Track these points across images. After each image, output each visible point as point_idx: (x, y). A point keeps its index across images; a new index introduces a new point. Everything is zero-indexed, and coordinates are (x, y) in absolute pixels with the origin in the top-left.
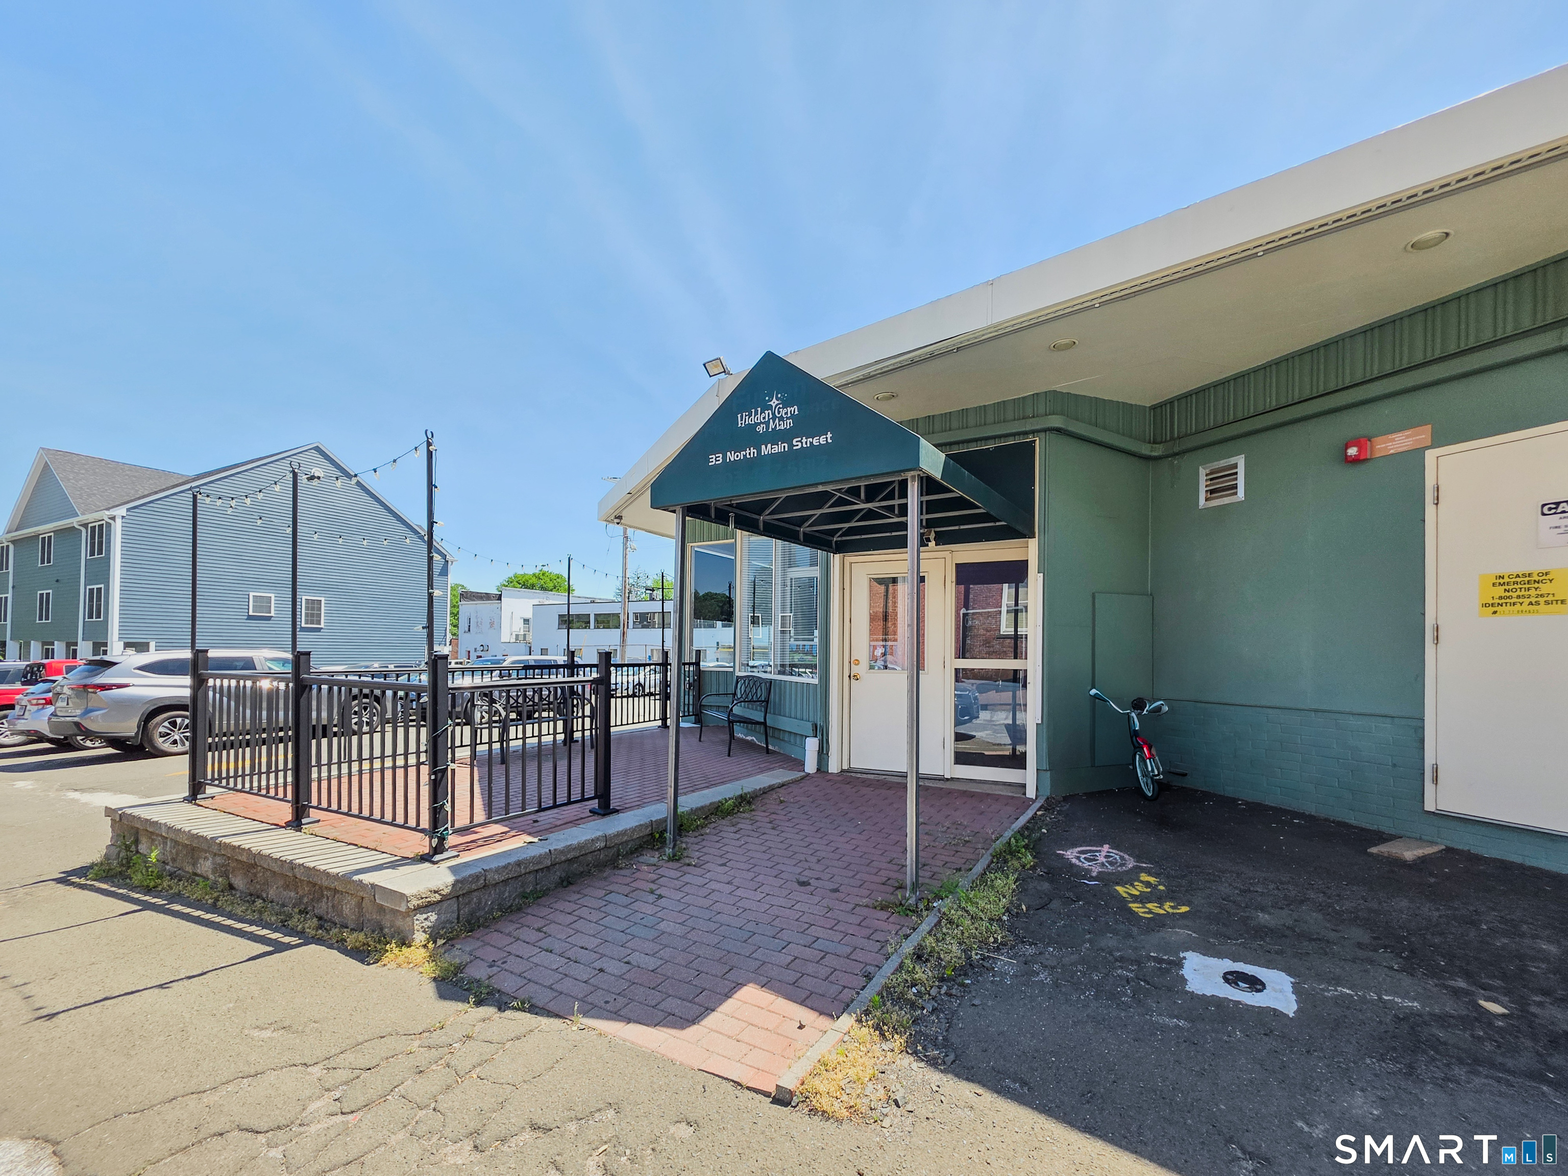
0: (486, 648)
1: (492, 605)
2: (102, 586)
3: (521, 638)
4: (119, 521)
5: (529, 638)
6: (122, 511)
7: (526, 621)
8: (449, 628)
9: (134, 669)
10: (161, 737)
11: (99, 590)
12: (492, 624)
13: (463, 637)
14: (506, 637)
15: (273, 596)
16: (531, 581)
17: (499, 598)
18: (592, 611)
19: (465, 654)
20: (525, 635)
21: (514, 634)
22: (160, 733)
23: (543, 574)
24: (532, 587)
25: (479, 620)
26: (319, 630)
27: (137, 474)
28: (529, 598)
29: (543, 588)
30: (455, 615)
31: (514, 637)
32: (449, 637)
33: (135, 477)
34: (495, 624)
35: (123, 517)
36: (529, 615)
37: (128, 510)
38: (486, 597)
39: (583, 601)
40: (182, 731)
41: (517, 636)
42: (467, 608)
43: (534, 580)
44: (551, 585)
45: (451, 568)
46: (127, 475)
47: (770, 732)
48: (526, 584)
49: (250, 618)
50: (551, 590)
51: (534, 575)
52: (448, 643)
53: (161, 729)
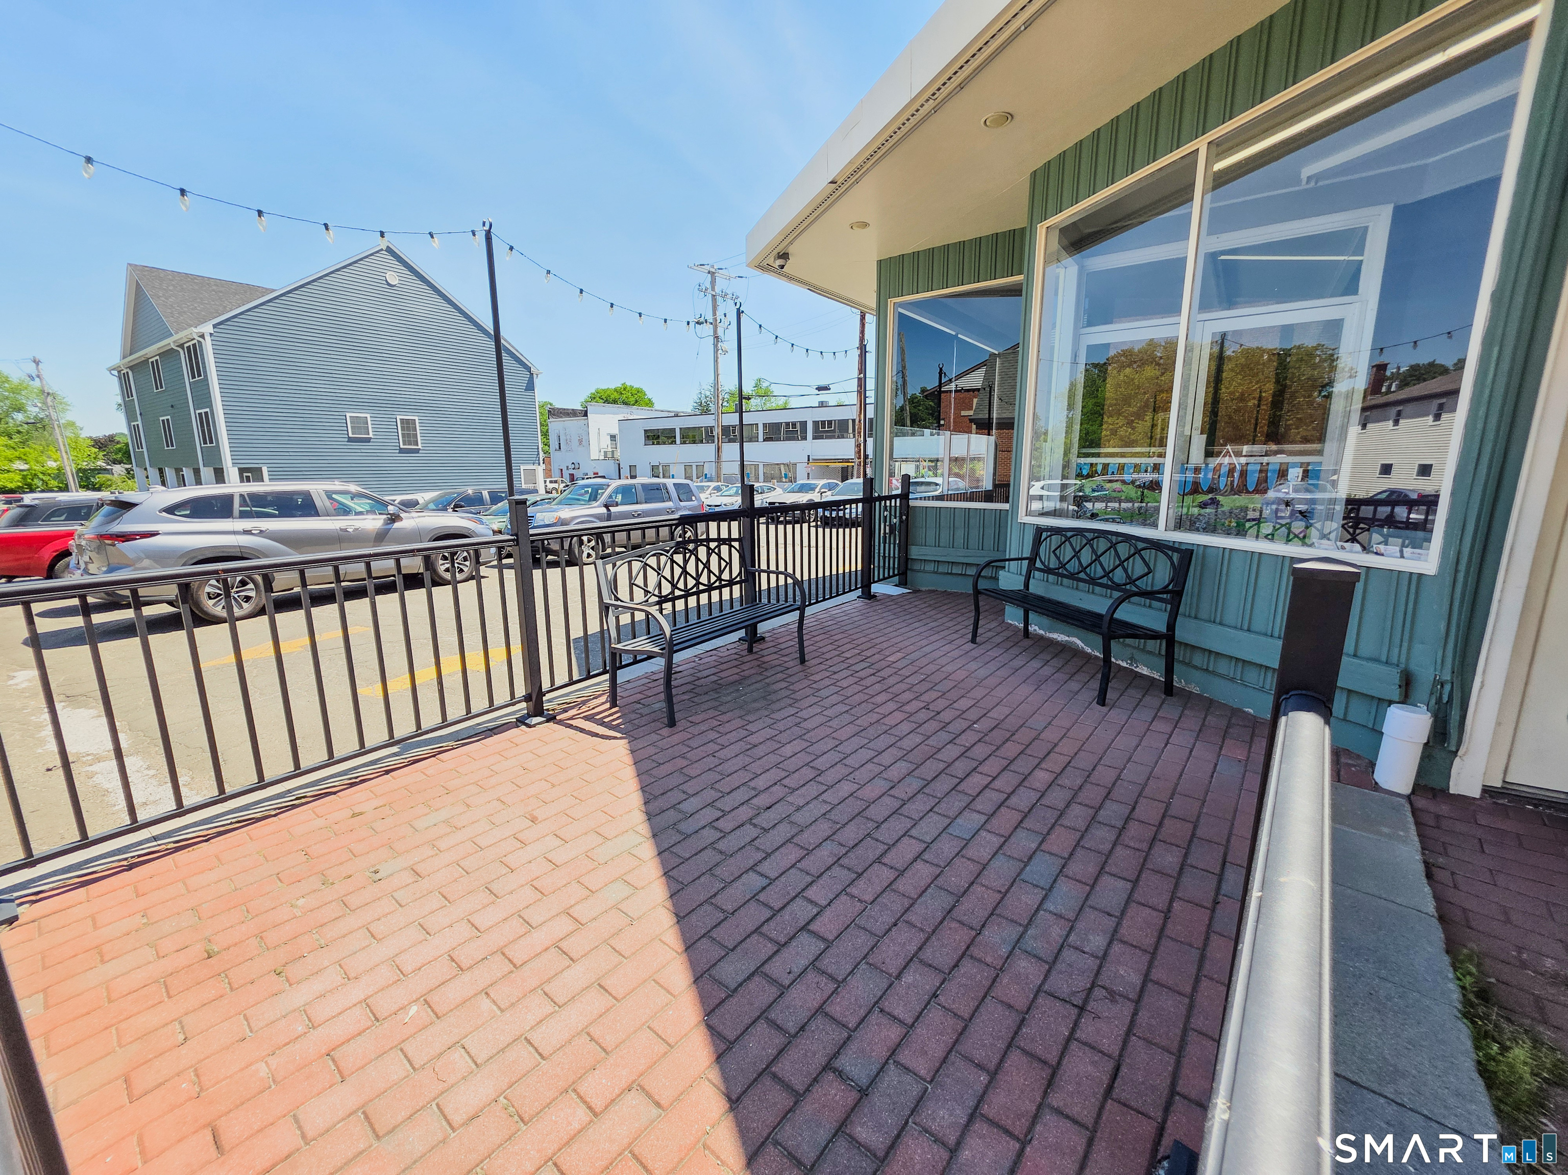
0: (577, 466)
1: (579, 421)
2: (208, 410)
3: (609, 455)
4: (208, 338)
5: (618, 455)
6: (207, 328)
7: (613, 437)
8: (541, 446)
9: (160, 511)
10: (210, 598)
11: (206, 413)
12: (580, 441)
13: (555, 456)
14: (595, 454)
15: (368, 416)
16: (612, 396)
17: (586, 414)
18: (677, 424)
19: (558, 473)
20: (613, 452)
21: (602, 451)
22: (209, 594)
23: (625, 389)
24: (615, 402)
25: (568, 437)
26: (417, 451)
27: (223, 289)
28: (614, 414)
29: (625, 403)
30: (545, 434)
31: (602, 454)
32: (541, 454)
33: (221, 292)
34: (583, 441)
35: (211, 334)
36: (615, 431)
37: (215, 326)
38: (572, 413)
39: (666, 414)
40: (235, 589)
41: (605, 453)
42: (556, 425)
43: (616, 395)
44: (632, 400)
45: (537, 382)
46: (213, 290)
47: (1179, 653)
48: (609, 399)
49: (350, 440)
50: (634, 405)
51: (616, 390)
52: (541, 462)
53: (208, 589)
